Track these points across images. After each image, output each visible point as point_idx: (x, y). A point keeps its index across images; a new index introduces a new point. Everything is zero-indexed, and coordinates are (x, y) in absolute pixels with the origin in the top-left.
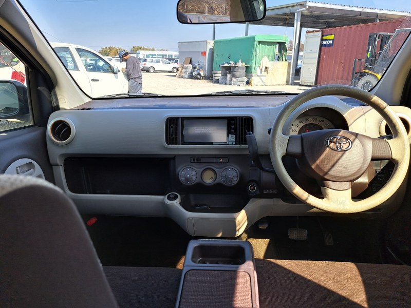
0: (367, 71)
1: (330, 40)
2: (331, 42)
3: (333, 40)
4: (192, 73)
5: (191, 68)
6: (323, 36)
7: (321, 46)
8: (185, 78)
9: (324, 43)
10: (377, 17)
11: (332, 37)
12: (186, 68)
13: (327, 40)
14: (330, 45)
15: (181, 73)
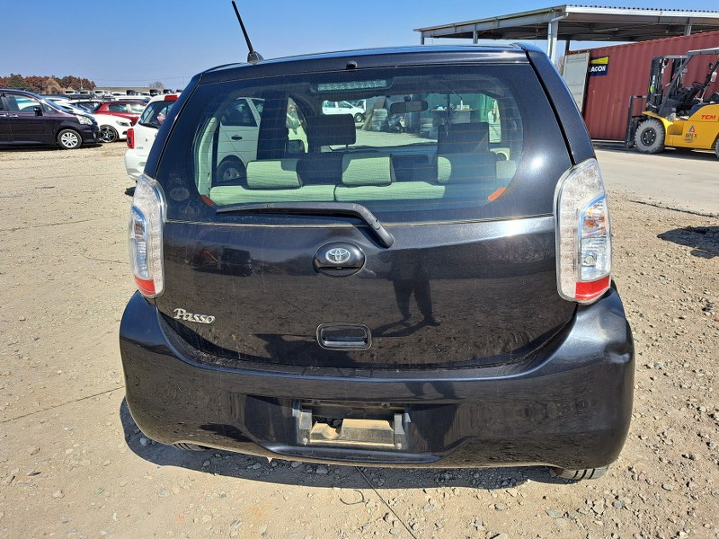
0: (649, 113)
1: (602, 65)
2: (604, 68)
3: (607, 65)
4: (386, 122)
5: (386, 115)
6: (591, 59)
7: (589, 74)
8: (377, 131)
9: (593, 69)
10: (688, 23)
11: (605, 60)
12: (377, 114)
13: (598, 65)
14: (603, 73)
15: (369, 122)
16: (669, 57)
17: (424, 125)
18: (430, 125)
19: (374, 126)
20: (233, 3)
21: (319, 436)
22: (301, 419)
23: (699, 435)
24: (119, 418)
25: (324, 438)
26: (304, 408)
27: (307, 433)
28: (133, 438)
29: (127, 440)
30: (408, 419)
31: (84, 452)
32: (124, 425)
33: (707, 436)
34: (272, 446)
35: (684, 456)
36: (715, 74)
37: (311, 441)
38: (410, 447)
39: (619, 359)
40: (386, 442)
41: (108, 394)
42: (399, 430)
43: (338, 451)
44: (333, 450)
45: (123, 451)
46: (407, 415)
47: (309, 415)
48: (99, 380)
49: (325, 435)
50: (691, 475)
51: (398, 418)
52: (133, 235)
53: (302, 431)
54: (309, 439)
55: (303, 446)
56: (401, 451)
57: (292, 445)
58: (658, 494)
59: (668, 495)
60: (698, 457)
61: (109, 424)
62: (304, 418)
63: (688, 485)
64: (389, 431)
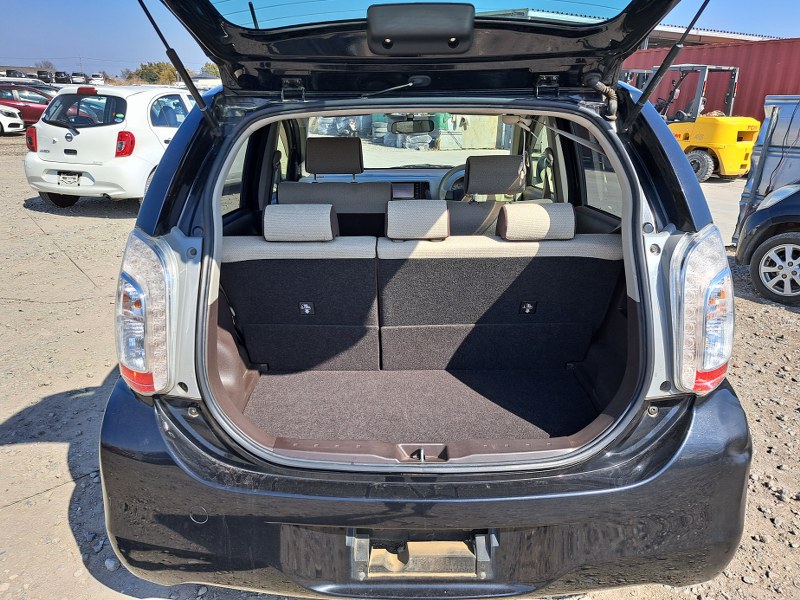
16: (634, 71)
17: (378, 130)
18: (385, 130)
19: (320, 128)
20: (251, 5)
21: (381, 568)
22: (356, 547)
23: (760, 509)
24: (69, 530)
25: (388, 571)
26: (360, 533)
27: (365, 567)
28: (94, 559)
29: (87, 563)
30: (495, 542)
31: (26, 586)
32: (77, 541)
33: (769, 511)
34: (319, 585)
35: (754, 538)
36: (677, 91)
37: (370, 575)
38: (496, 576)
39: (740, 458)
40: (467, 571)
41: (48, 495)
42: (483, 555)
43: (405, 586)
44: (398, 586)
45: (83, 580)
46: (493, 537)
47: (366, 542)
48: (30, 474)
49: (387, 567)
50: (767, 563)
51: (480, 540)
52: (121, 311)
53: (359, 563)
54: (366, 573)
55: (359, 582)
56: (485, 581)
57: (345, 583)
58: (740, 590)
59: (750, 590)
60: (769, 539)
61: (56, 540)
62: (360, 547)
63: (767, 574)
64: (471, 558)
